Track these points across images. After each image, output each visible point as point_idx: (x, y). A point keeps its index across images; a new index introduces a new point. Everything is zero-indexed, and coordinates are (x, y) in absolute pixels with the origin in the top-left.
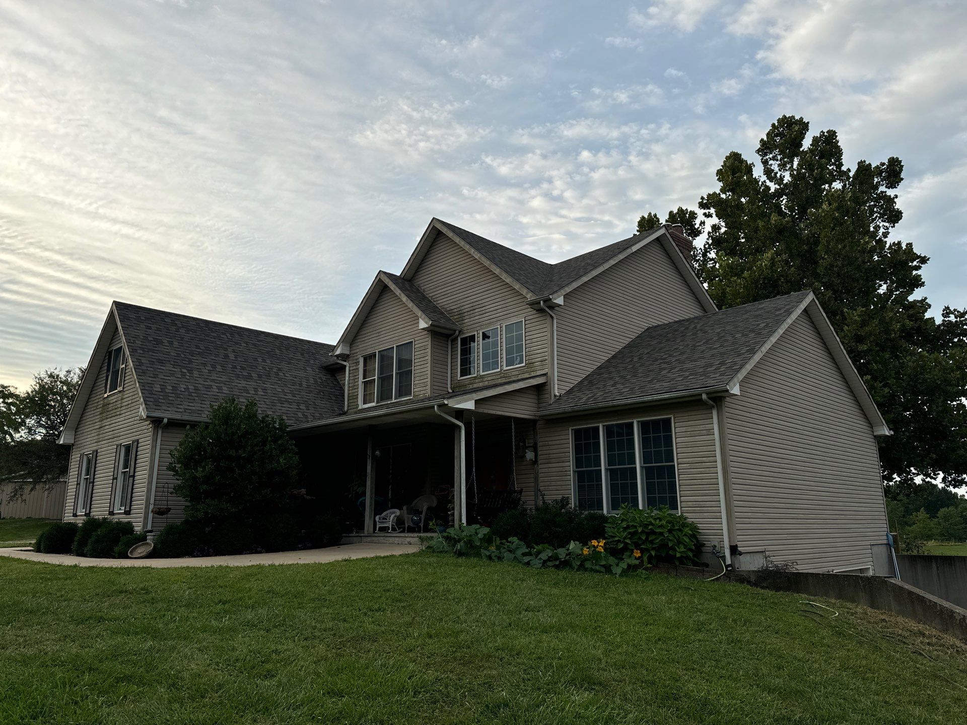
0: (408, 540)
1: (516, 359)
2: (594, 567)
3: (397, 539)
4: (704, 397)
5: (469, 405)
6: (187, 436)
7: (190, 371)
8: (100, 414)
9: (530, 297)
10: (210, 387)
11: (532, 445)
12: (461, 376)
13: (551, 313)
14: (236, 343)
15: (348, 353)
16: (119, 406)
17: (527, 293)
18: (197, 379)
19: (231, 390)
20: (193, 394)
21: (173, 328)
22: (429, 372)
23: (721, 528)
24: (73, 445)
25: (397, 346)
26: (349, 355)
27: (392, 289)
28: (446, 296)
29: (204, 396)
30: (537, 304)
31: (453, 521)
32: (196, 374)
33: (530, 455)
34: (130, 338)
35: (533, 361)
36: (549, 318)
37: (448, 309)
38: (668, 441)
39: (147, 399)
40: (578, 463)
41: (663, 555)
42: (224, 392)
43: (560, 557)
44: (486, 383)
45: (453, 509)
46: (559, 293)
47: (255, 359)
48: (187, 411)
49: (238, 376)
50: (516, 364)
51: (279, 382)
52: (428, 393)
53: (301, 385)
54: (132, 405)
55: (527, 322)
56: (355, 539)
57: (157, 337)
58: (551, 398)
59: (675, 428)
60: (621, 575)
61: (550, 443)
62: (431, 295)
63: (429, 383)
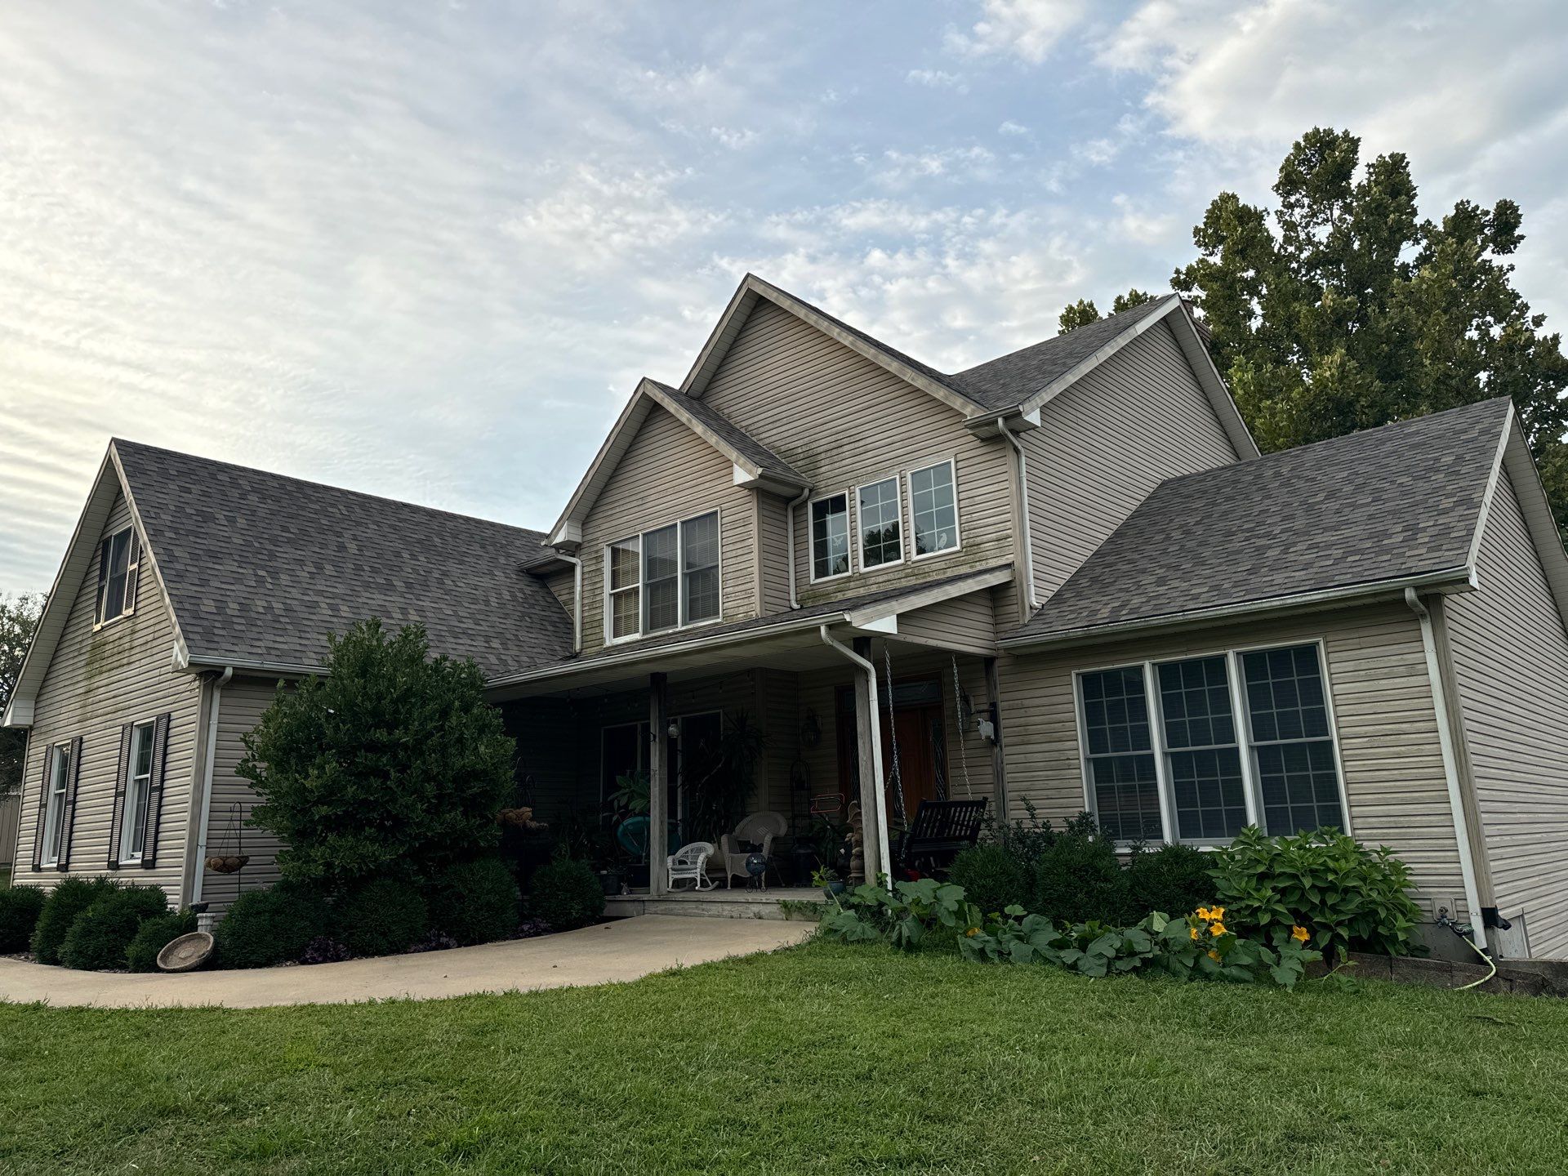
0: (755, 908)
1: (940, 538)
2: (1226, 971)
3: (727, 907)
4: (1410, 595)
5: (885, 624)
6: (279, 702)
7: (274, 574)
8: (87, 664)
9: (971, 411)
10: (313, 606)
11: (985, 707)
12: (817, 577)
13: (1016, 443)
14: (358, 524)
15: (578, 539)
16: (127, 646)
17: (964, 406)
18: (288, 589)
19: (355, 611)
20: (282, 619)
21: (236, 493)
22: (756, 570)
23: (1458, 871)
24: (31, 728)
25: (683, 523)
26: (580, 544)
27: (672, 410)
28: (778, 424)
29: (305, 622)
30: (988, 424)
31: (862, 869)
32: (284, 579)
33: (986, 729)
34: (149, 508)
35: (978, 540)
36: (1011, 455)
37: (783, 449)
38: (1314, 692)
39: (189, 628)
40: (1096, 741)
41: (1365, 937)
42: (343, 614)
43: (1138, 948)
44: (874, 589)
45: (860, 843)
46: (1033, 403)
47: (398, 555)
48: (273, 652)
49: (367, 586)
50: (940, 549)
51: (446, 597)
52: (756, 609)
53: (487, 602)
54: (155, 643)
55: (960, 465)
56: (629, 907)
57: (204, 509)
58: (1024, 613)
59: (1329, 664)
60: (1298, 988)
61: (1027, 703)
62: (744, 424)
63: (756, 591)
